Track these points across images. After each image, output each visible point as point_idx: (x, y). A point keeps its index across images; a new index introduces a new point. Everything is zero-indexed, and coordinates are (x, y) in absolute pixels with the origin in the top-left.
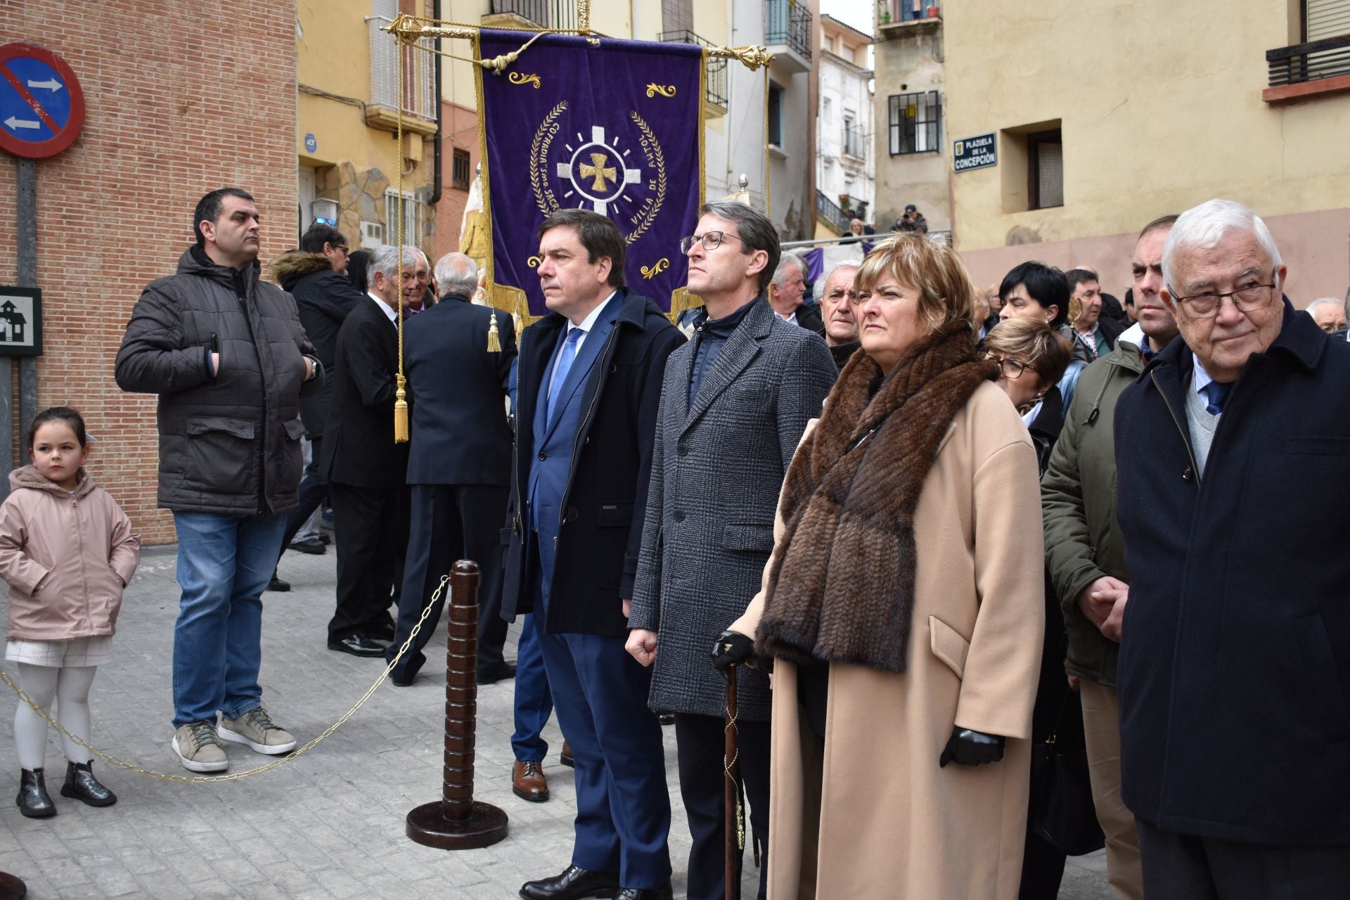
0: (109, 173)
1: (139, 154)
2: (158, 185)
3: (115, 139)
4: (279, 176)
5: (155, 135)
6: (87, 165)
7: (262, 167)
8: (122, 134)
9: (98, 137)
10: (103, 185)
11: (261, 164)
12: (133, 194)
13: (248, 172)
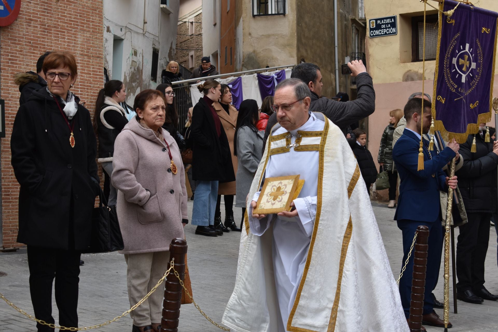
0: (28, 35)
1: (40, 24)
2: (48, 42)
3: (30, 16)
4: (96, 38)
5: (46, 14)
6: (19, 30)
7: (89, 33)
8: (33, 13)
9: (24, 15)
10: (25, 42)
11: (89, 31)
12: (37, 47)
13: (84, 36)
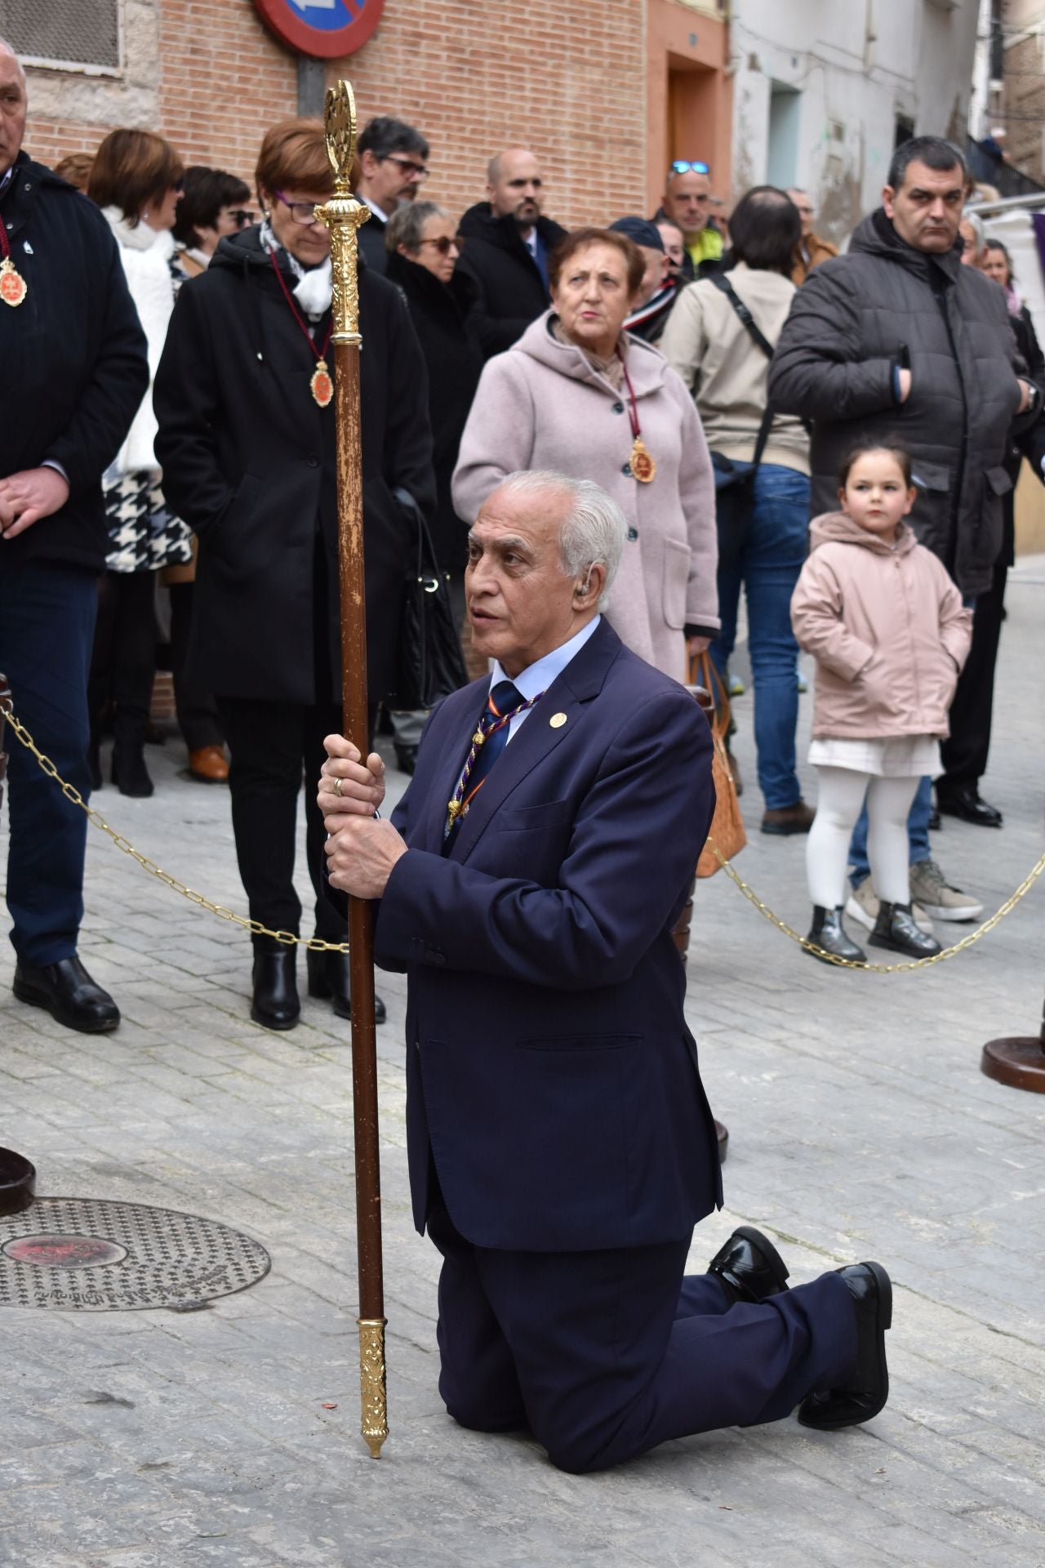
0: (410, 82)
1: (449, 49)
2: (471, 101)
3: (416, 24)
4: (622, 85)
5: (466, 17)
6: (382, 68)
7: (598, 71)
8: (427, 16)
9: (397, 21)
10: (403, 102)
11: (598, 65)
12: (438, 117)
13: (582, 79)
